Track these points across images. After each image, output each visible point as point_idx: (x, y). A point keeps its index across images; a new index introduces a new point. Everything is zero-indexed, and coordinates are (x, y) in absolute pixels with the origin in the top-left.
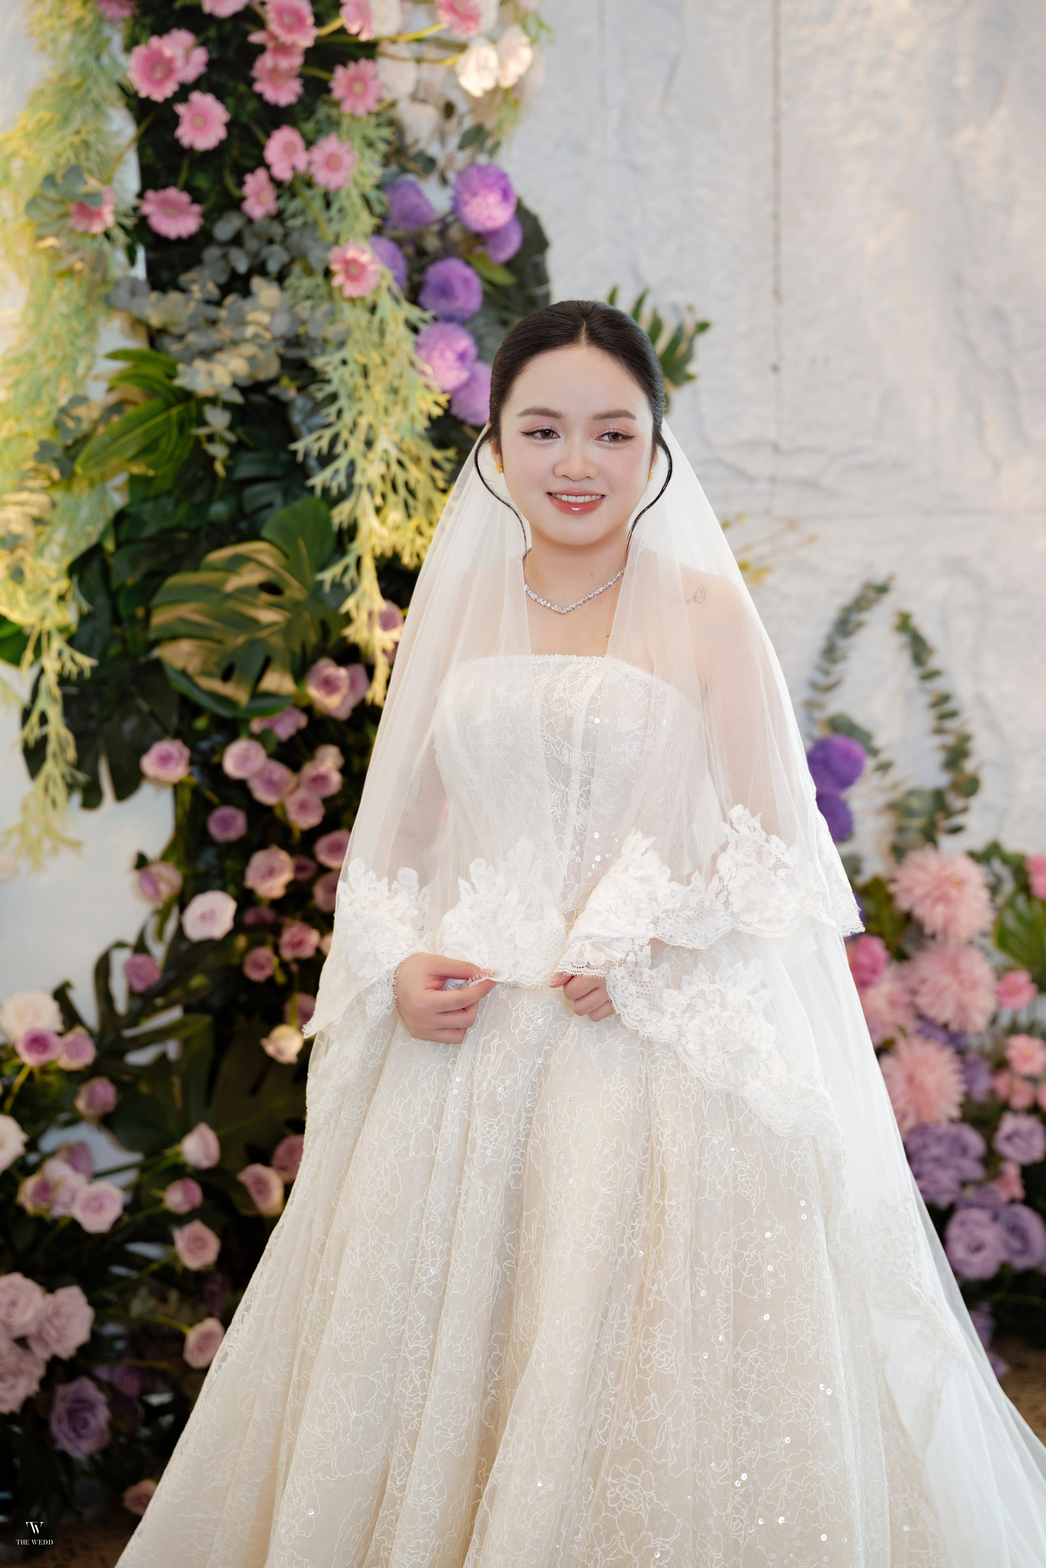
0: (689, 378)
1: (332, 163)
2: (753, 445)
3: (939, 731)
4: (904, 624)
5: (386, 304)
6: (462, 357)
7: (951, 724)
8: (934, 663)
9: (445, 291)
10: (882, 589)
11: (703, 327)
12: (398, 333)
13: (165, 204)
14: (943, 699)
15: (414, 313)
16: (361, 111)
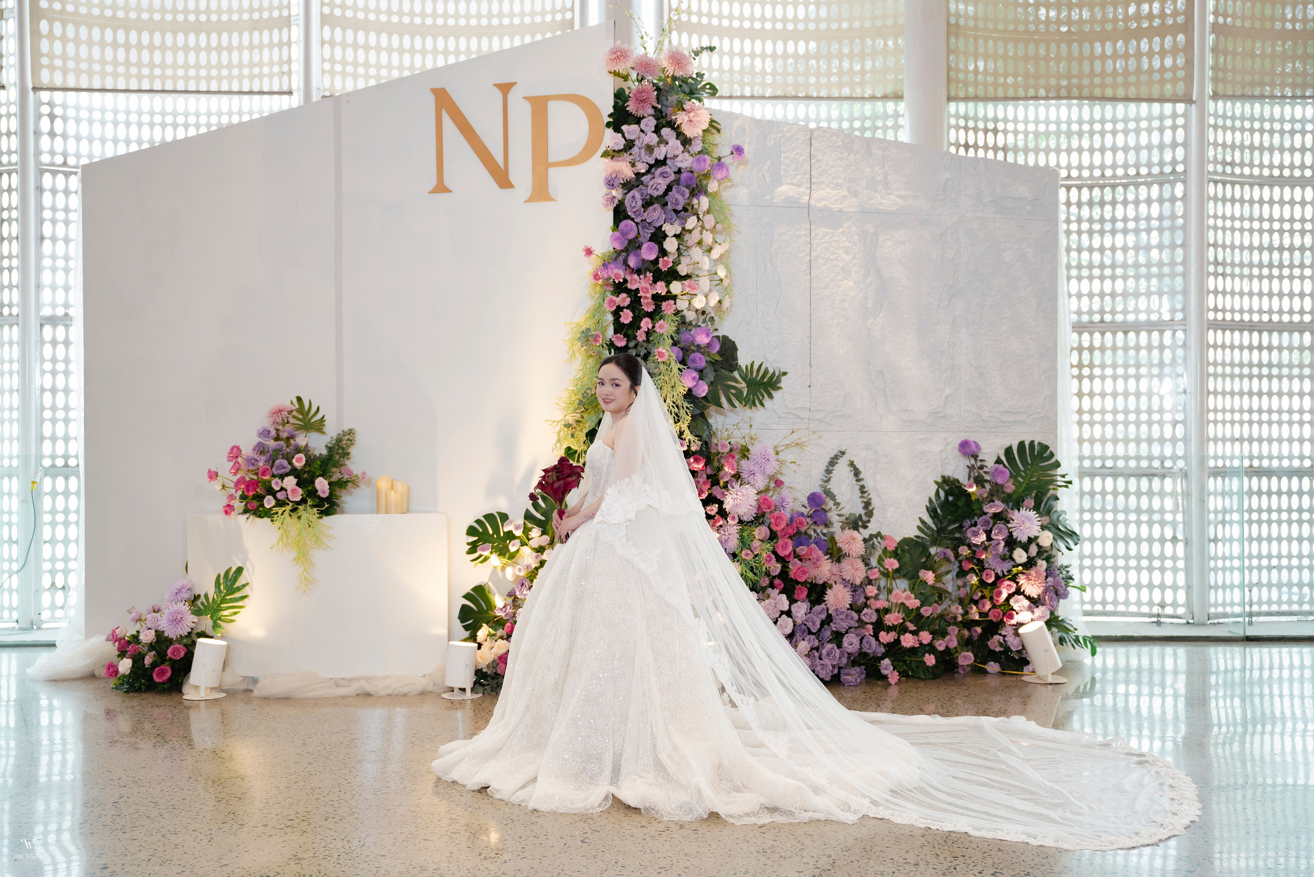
0: (780, 388)
1: (661, 327)
2: (803, 408)
3: (861, 497)
4: (852, 464)
5: (673, 363)
6: (694, 378)
7: (866, 495)
8: (861, 477)
9: (694, 361)
10: (843, 453)
11: (785, 374)
12: (675, 370)
13: (617, 338)
14: (862, 487)
15: (682, 367)
16: (669, 313)
